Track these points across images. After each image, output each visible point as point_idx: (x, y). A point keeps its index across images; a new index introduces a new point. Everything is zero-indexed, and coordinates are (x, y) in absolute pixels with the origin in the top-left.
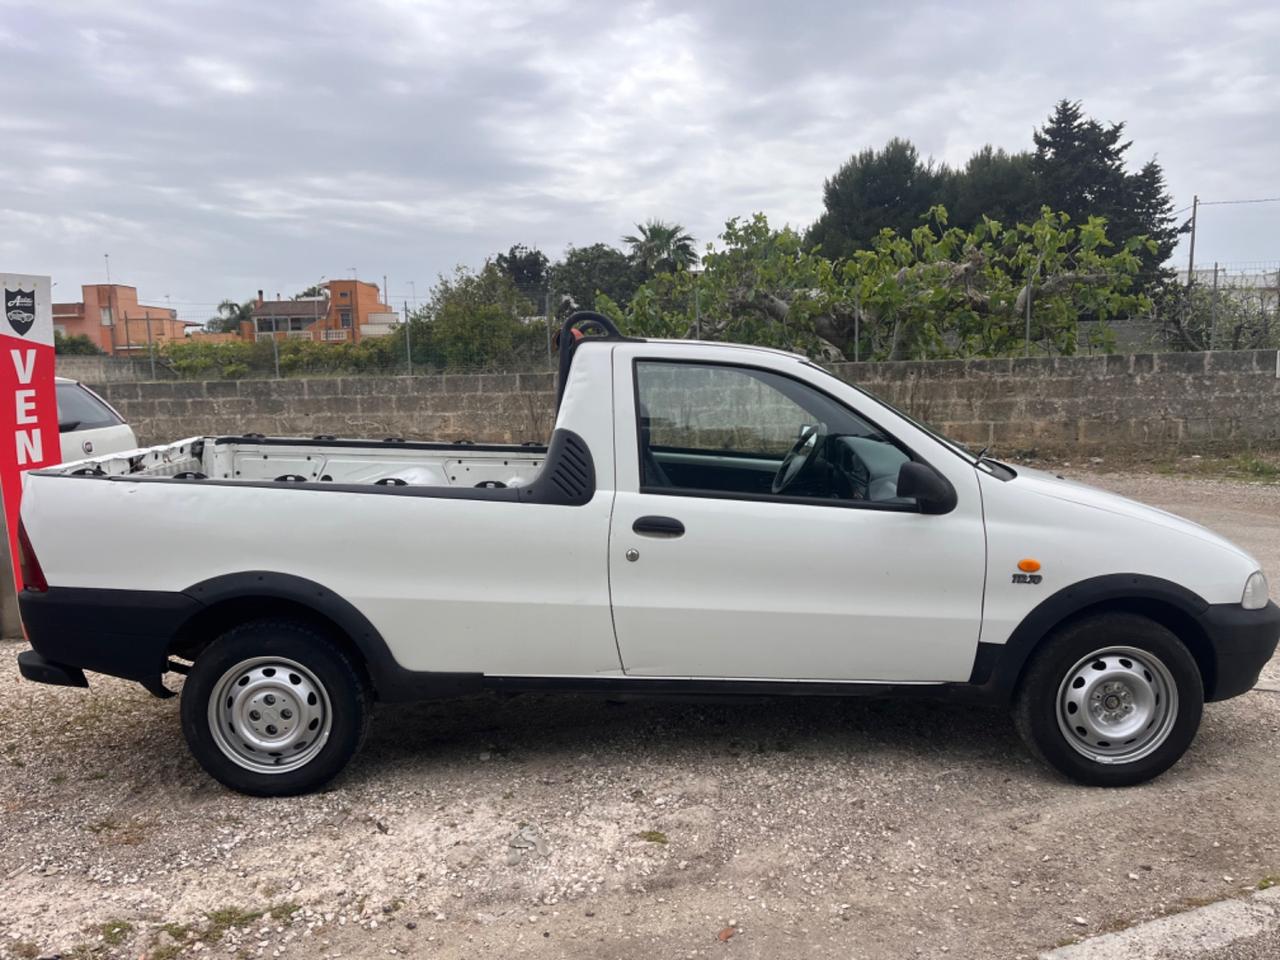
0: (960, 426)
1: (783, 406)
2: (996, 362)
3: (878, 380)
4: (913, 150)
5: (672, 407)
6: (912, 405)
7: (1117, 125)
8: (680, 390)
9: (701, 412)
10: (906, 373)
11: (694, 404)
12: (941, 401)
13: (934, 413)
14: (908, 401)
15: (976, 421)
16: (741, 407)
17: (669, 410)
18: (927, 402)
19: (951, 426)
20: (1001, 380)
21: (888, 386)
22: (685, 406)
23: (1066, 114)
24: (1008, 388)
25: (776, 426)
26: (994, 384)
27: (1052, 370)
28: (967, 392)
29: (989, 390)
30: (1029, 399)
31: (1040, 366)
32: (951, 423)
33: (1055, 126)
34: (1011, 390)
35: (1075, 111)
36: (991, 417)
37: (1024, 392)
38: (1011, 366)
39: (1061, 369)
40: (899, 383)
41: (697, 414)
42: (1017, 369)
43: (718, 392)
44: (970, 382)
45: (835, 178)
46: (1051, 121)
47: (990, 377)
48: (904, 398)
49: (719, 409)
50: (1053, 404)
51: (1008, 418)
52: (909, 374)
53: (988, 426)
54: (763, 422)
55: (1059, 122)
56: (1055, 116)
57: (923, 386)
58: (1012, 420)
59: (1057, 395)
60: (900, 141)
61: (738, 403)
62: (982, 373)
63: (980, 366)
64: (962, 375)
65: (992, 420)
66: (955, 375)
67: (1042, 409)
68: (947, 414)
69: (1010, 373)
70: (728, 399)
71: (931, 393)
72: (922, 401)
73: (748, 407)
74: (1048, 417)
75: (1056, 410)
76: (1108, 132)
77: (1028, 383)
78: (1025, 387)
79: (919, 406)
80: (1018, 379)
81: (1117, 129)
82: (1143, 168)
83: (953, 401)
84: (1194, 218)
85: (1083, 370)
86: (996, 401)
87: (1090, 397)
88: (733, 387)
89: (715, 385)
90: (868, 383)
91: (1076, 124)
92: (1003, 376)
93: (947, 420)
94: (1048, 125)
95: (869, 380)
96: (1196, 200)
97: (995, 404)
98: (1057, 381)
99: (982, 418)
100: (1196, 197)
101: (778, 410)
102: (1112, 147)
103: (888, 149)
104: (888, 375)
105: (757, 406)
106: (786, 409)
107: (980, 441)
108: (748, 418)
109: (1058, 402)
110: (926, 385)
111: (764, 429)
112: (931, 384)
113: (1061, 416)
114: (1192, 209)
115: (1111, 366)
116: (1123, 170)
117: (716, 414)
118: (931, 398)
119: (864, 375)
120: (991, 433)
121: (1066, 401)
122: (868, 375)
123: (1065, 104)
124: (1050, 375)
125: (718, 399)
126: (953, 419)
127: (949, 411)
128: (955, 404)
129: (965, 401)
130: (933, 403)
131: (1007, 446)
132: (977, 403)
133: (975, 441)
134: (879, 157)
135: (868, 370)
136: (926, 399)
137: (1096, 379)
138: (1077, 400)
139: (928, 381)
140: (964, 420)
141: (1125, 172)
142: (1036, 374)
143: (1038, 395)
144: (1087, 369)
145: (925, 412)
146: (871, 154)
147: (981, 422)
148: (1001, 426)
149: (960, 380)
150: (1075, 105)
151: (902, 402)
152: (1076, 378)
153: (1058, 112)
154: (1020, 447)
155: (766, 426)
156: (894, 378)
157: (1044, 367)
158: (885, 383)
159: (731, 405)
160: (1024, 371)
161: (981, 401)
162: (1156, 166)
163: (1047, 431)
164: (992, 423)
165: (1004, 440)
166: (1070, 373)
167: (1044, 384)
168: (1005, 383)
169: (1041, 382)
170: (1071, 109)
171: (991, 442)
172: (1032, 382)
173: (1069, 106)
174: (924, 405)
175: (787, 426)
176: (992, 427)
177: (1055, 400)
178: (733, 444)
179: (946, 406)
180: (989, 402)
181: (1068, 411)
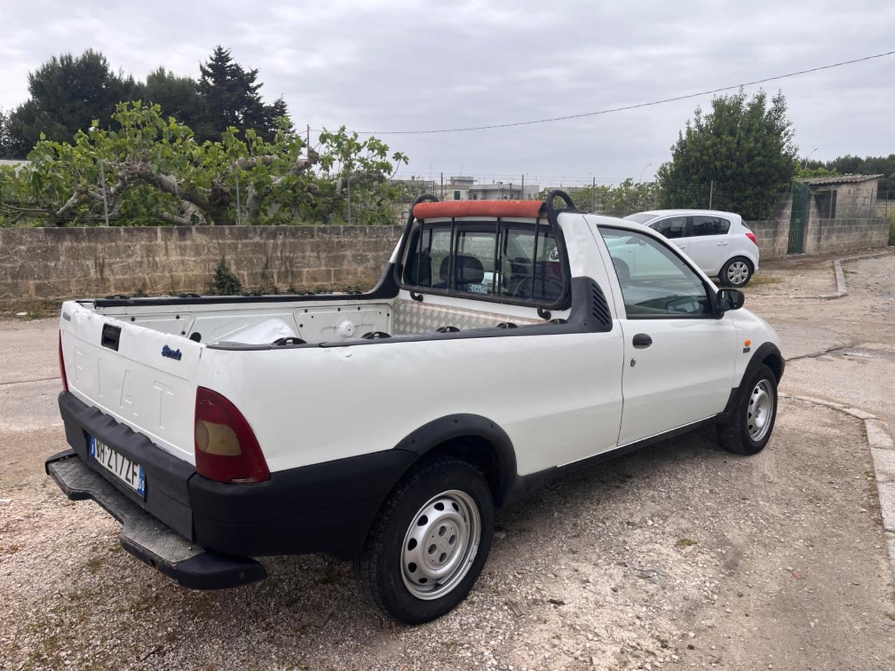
0: (313, 271)
1: (187, 258)
2: (334, 228)
3: (257, 239)
4: (105, 61)
5: (85, 258)
6: (282, 257)
7: (254, 70)
8: (93, 244)
9: (113, 263)
10: (276, 234)
11: (107, 257)
12: (300, 254)
13: (296, 263)
14: (279, 254)
15: (323, 268)
16: (151, 259)
17: (83, 262)
18: (292, 255)
19: (308, 272)
20: (336, 240)
21: (265, 243)
22: (99, 258)
23: (221, 57)
24: (342, 246)
25: (182, 274)
26: (333, 242)
27: (365, 234)
28: (316, 248)
29: (330, 247)
30: (354, 252)
31: (358, 232)
32: (308, 269)
33: (214, 63)
34: (343, 246)
35: (227, 55)
36: (332, 265)
37: (350, 248)
38: (342, 232)
39: (370, 233)
40: (272, 241)
41: (110, 265)
42: (346, 233)
43: (129, 247)
44: (318, 241)
45: (38, 72)
46: (211, 59)
47: (330, 238)
48: (276, 252)
49: (131, 260)
50: (366, 256)
51: (342, 265)
52: (278, 235)
53: (331, 271)
54: (171, 271)
55: (216, 60)
56: (214, 56)
57: (288, 244)
58: (345, 267)
59: (369, 250)
60: (94, 52)
61: (148, 256)
62: (325, 235)
63: (324, 231)
64: (313, 236)
65: (333, 267)
66: (309, 236)
67: (361, 259)
68: (305, 263)
69: (342, 236)
70: (139, 252)
71: (294, 248)
72: (288, 254)
73: (157, 259)
74: (365, 265)
75: (368, 260)
76: (248, 74)
77: (352, 242)
78: (351, 245)
79: (286, 257)
80: (346, 239)
81: (255, 72)
82: (274, 102)
83: (308, 254)
84: (308, 138)
85: (381, 235)
86: (334, 254)
87: (386, 252)
88: (143, 242)
89: (126, 241)
90: (250, 241)
91: (229, 64)
92: (338, 238)
93: (305, 267)
94: (210, 62)
95: (251, 239)
96: (308, 128)
97: (334, 256)
98: (368, 241)
99: (326, 266)
100: (308, 125)
101: (182, 261)
102: (251, 85)
103: (84, 57)
104: (264, 236)
105: (165, 258)
106: (189, 260)
107: (327, 281)
108: (157, 268)
109: (370, 255)
110: (290, 243)
111: (172, 277)
112: (293, 242)
113: (371, 264)
114: (306, 133)
115: (396, 232)
116: (261, 101)
117: (129, 264)
118: (294, 252)
119: (247, 235)
120: (332, 275)
121: (374, 254)
122: (250, 235)
123: (220, 49)
124: (364, 237)
125: (130, 253)
126: (309, 267)
127: (306, 261)
128: (310, 256)
129: (315, 254)
130: (295, 255)
131: (342, 284)
132: (323, 255)
133: (323, 281)
134: (77, 61)
135: (250, 232)
136: (290, 253)
137: (389, 241)
138: (379, 253)
139: (291, 240)
140: (316, 267)
141: (264, 103)
142: (356, 236)
143: (358, 250)
144: (384, 234)
145: (290, 262)
146: (70, 58)
147: (325, 268)
148: (339, 270)
149: (311, 240)
150: (226, 51)
151: (275, 255)
152: (378, 239)
153: (216, 54)
154: (349, 284)
155: (173, 273)
156: (268, 238)
157: (361, 231)
158: (262, 241)
159: (142, 258)
160: (349, 234)
161: (326, 254)
162: (283, 103)
163: (364, 273)
164: (332, 269)
165: (340, 280)
166: (375, 236)
167: (361, 243)
168: (340, 242)
169: (359, 241)
170: (224, 53)
171: (333, 281)
172: (354, 241)
173: (223, 51)
174: (290, 257)
175: (190, 273)
176: (332, 272)
177: (368, 253)
178: (146, 289)
179: (303, 258)
180: (329, 255)
181: (375, 261)
